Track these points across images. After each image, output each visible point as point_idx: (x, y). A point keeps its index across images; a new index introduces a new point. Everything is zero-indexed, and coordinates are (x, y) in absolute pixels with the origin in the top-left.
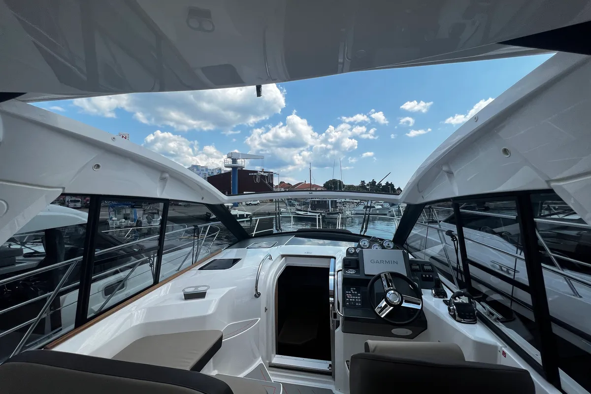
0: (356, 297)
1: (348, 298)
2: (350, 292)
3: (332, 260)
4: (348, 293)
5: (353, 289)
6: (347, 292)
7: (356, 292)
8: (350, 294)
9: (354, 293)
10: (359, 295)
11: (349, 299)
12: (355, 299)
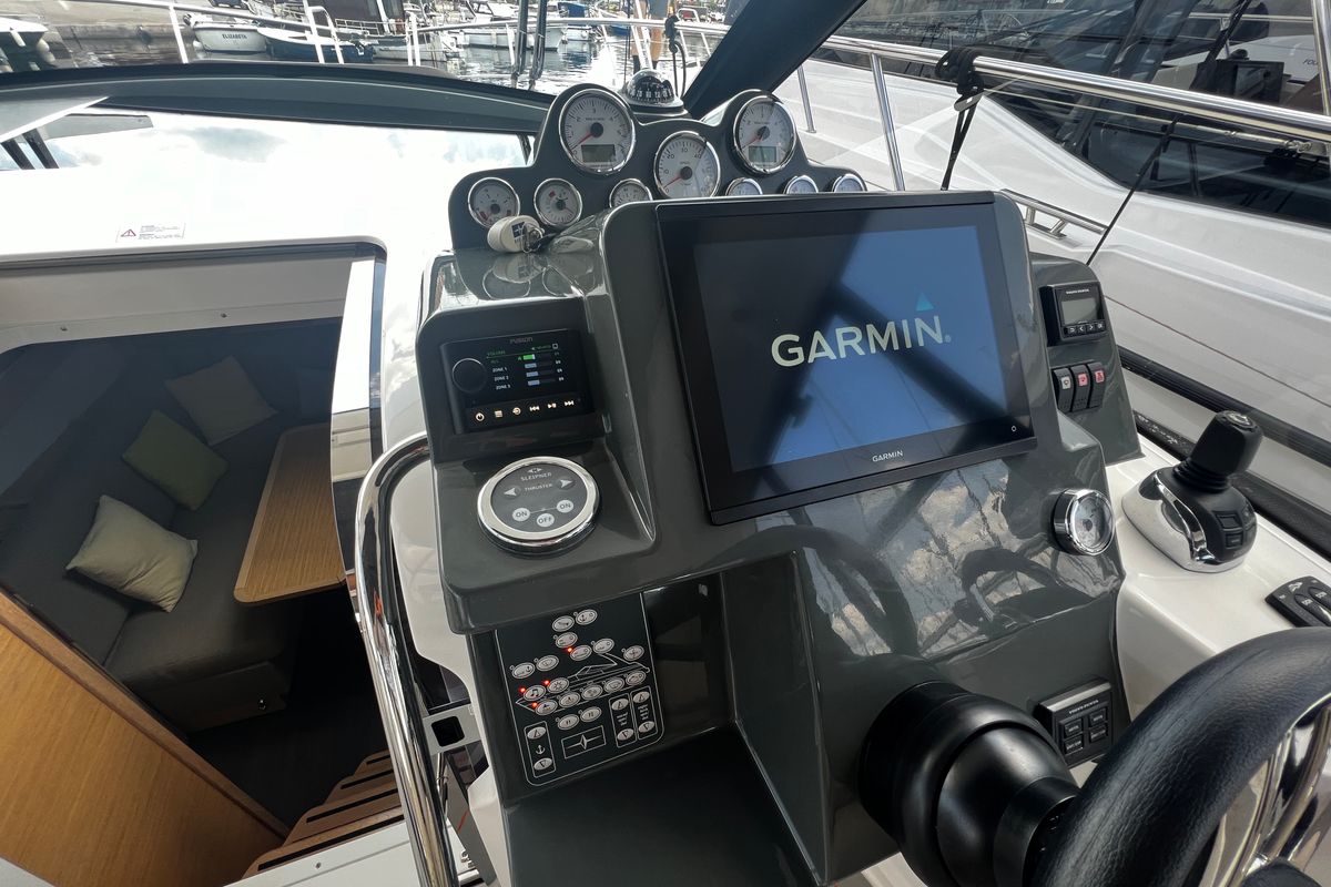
0: (613, 685)
1: (535, 719)
2: (547, 663)
3: (362, 270)
4: (538, 678)
5: (576, 629)
6: (522, 670)
7: (604, 645)
8: (552, 675)
9: (594, 658)
10: (633, 653)
11: (550, 720)
12: (601, 702)
